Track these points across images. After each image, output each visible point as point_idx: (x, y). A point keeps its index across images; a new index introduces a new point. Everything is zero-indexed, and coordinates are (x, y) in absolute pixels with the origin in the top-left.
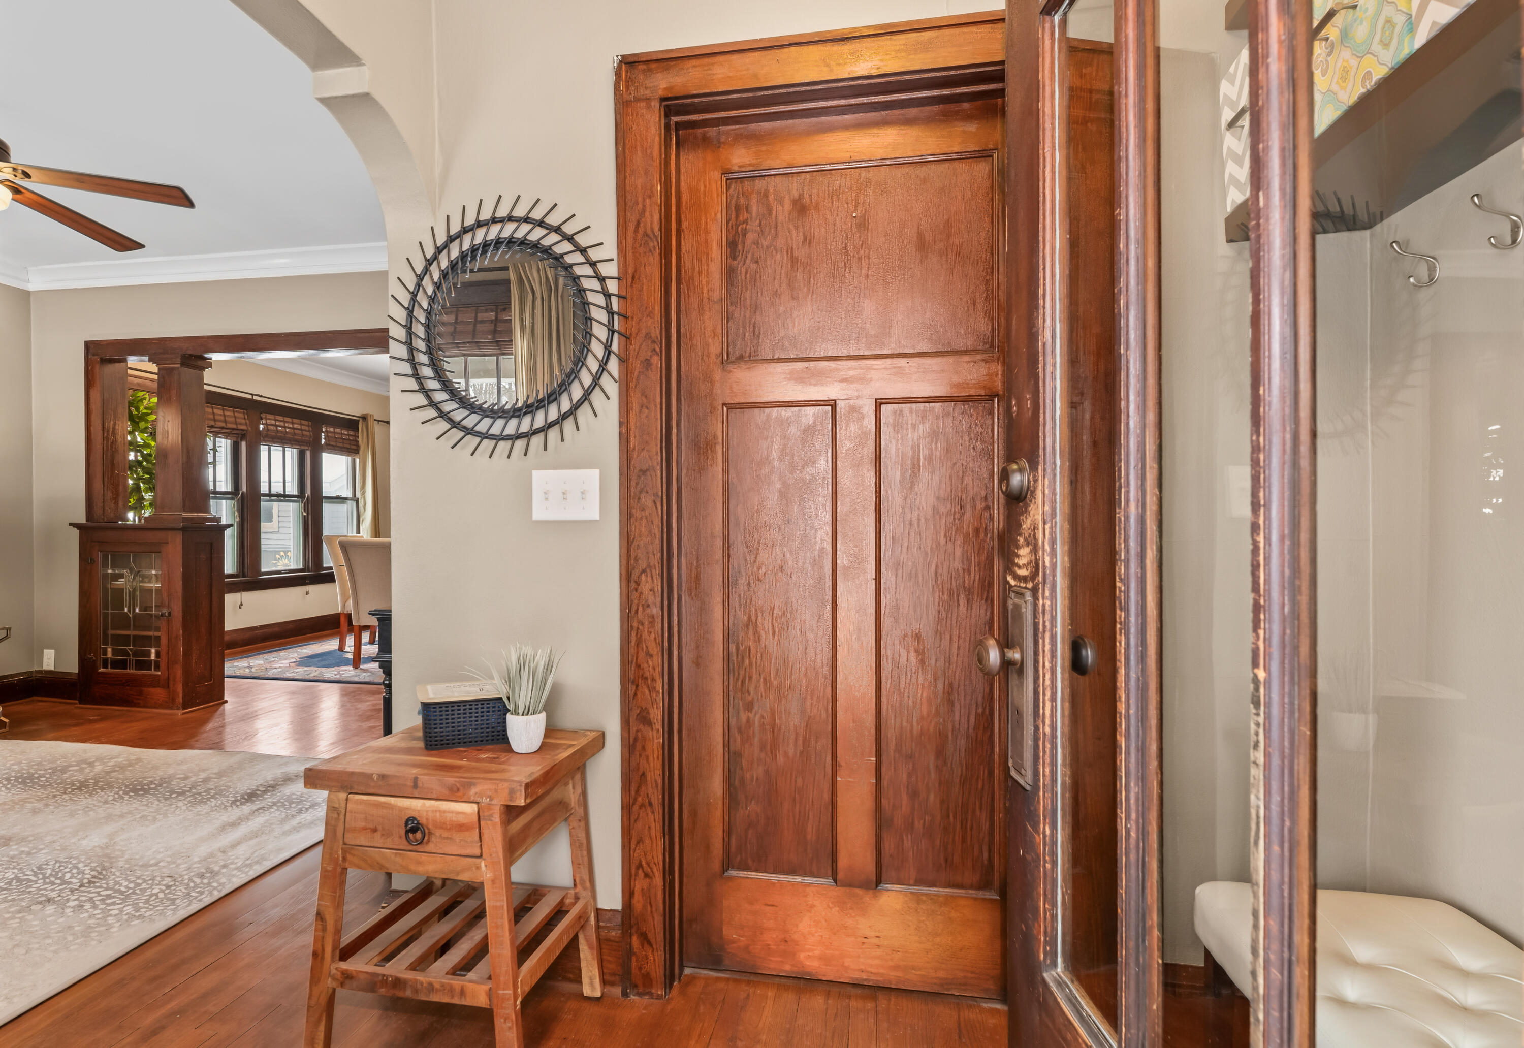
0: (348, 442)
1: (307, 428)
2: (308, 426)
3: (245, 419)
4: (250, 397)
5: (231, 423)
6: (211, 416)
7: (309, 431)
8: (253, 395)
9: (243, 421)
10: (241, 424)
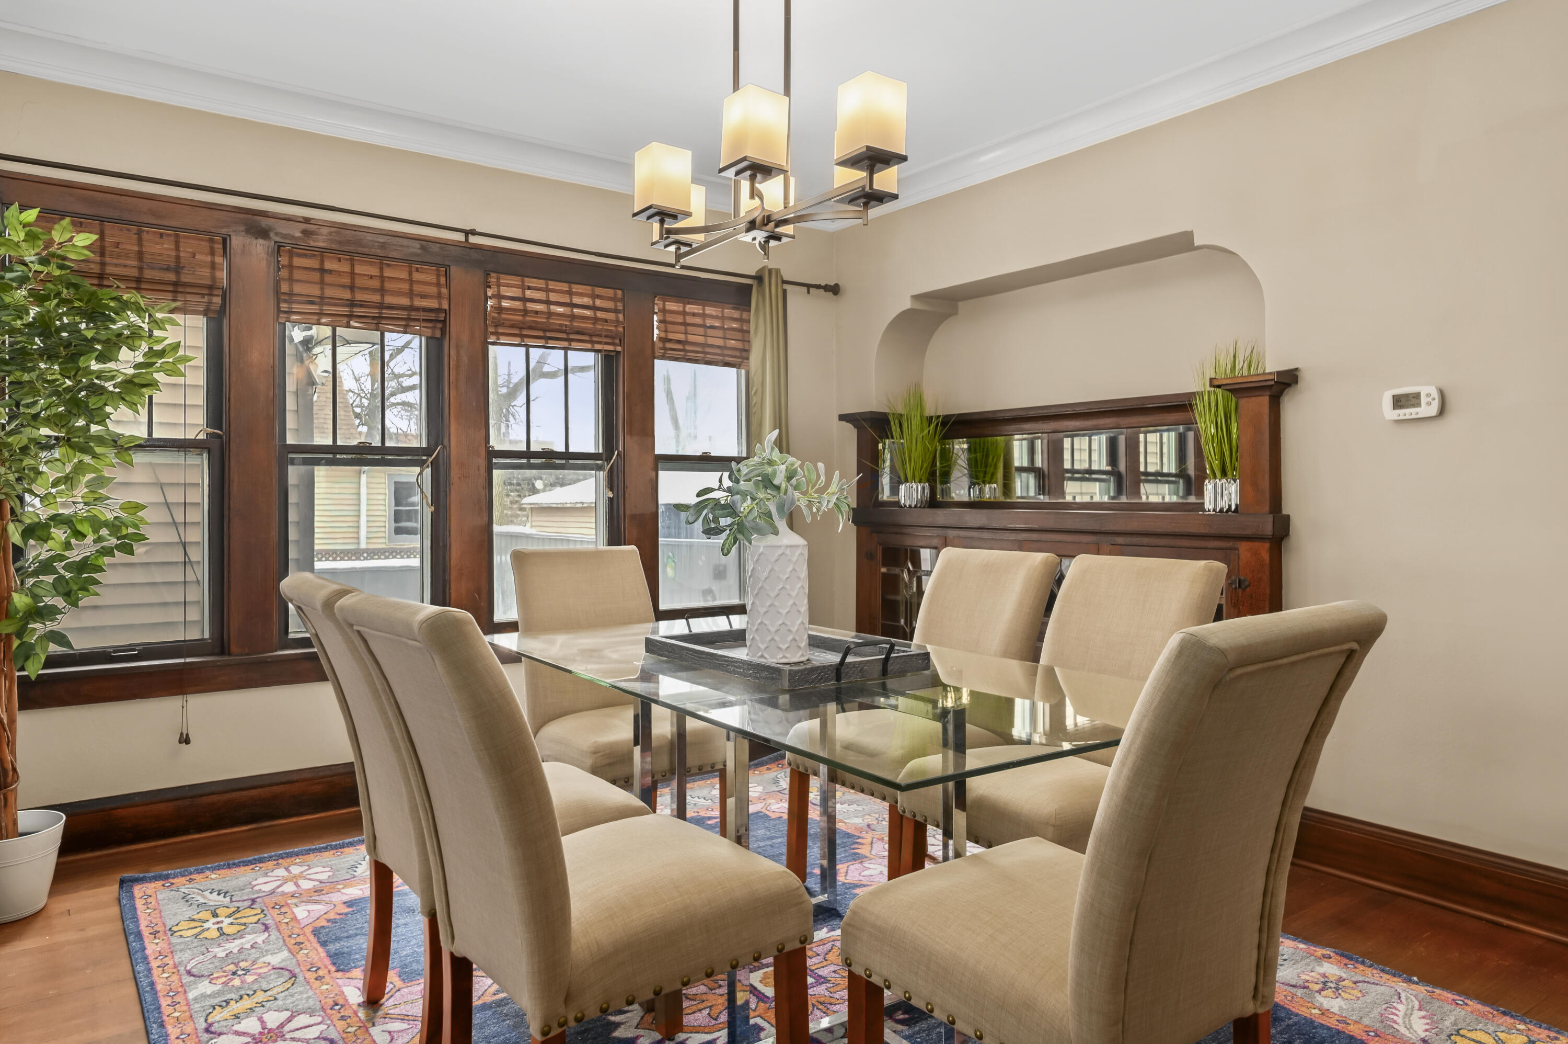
0: (720, 333)
1: (609, 305)
2: (613, 299)
3: (438, 285)
4: (460, 237)
5: (398, 293)
6: (376, 283)
7: (616, 311)
8: (467, 233)
9: (433, 290)
10: (423, 296)
